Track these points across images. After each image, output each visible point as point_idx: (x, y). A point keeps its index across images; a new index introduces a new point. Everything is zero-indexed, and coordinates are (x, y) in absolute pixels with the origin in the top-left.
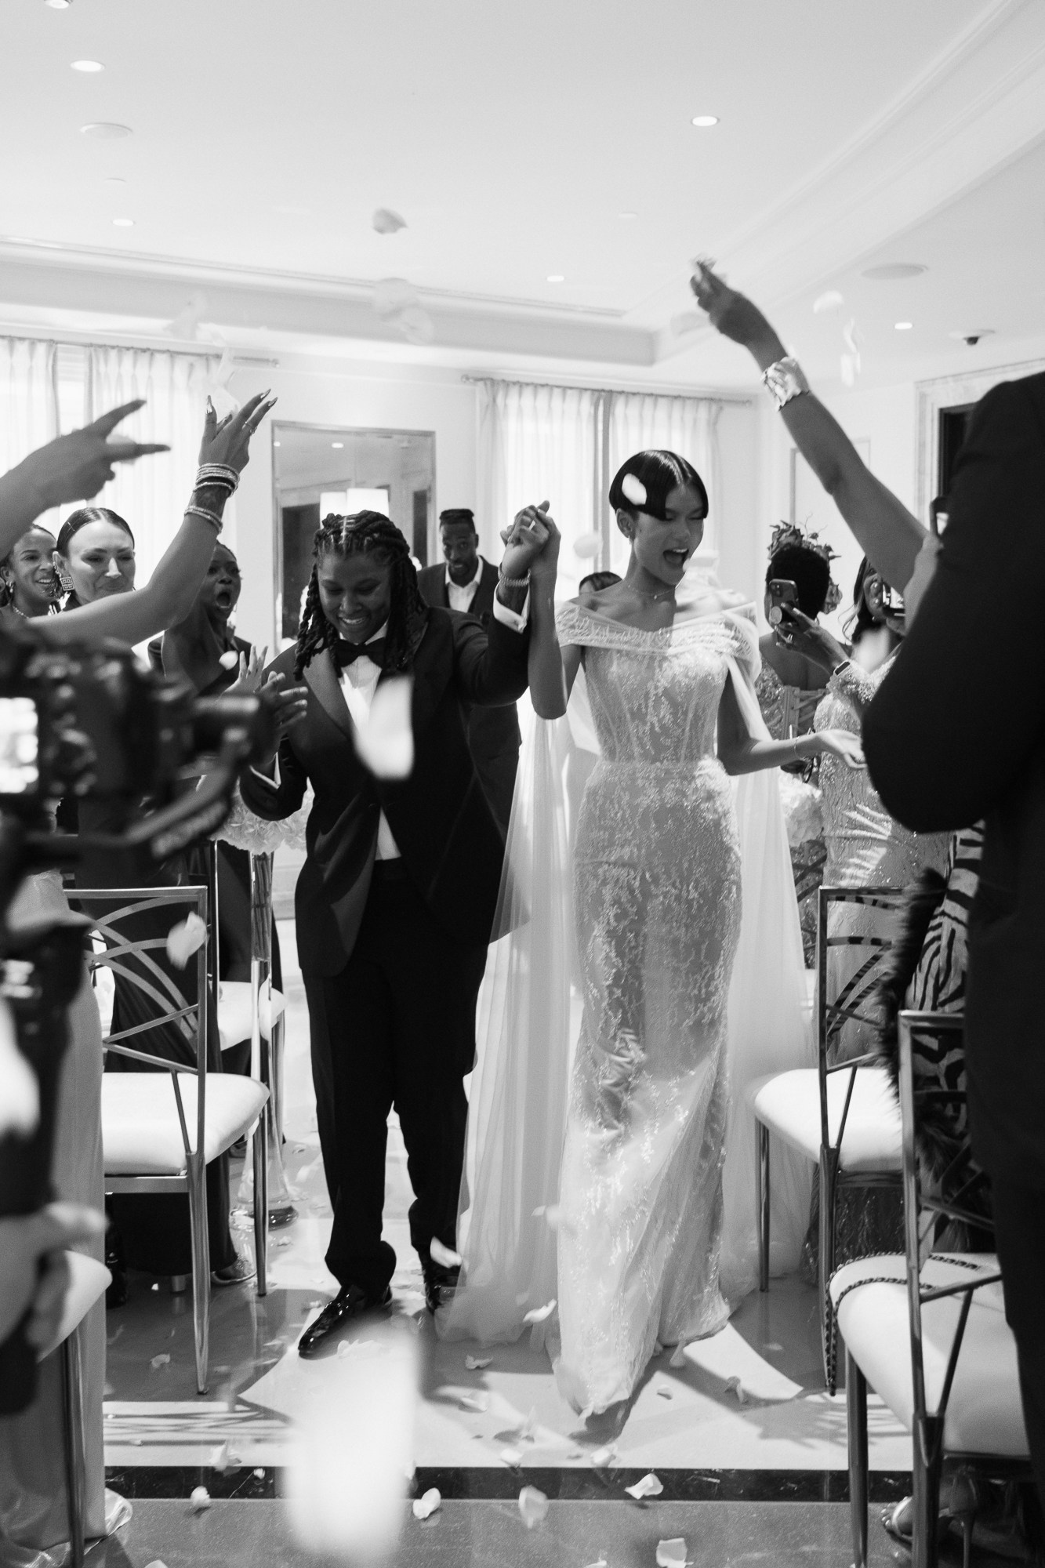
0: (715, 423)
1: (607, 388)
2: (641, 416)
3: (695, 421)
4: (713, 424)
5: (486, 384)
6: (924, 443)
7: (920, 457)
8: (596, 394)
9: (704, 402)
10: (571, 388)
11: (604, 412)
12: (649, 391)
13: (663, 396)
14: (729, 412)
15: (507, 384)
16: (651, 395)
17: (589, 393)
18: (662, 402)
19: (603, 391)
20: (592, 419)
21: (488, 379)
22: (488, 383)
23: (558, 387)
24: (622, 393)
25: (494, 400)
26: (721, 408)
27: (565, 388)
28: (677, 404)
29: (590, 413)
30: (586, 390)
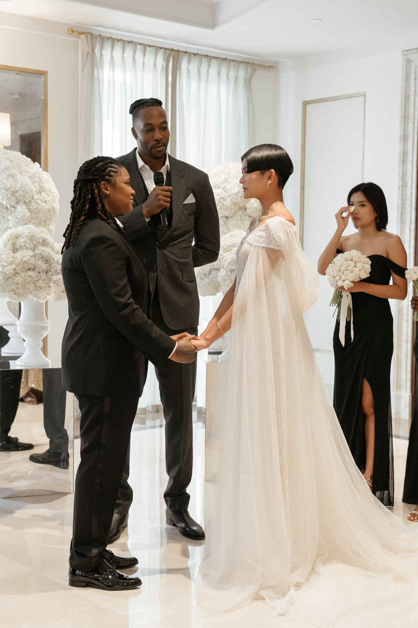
0: (250, 81)
1: (175, 48)
2: (199, 71)
3: (236, 78)
4: (248, 82)
5: (87, 37)
6: (409, 96)
7: (405, 106)
8: (168, 51)
9: (243, 64)
10: (150, 46)
11: (173, 66)
12: (205, 54)
13: (214, 58)
14: (259, 73)
15: (103, 39)
16: (207, 56)
17: (162, 50)
18: (214, 61)
19: (173, 50)
20: (165, 70)
21: (88, 33)
22: (89, 36)
23: (140, 44)
24: (186, 52)
25: (93, 51)
26: (255, 69)
27: (145, 46)
28: (225, 64)
29: (163, 65)
30: (161, 48)
